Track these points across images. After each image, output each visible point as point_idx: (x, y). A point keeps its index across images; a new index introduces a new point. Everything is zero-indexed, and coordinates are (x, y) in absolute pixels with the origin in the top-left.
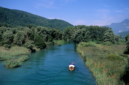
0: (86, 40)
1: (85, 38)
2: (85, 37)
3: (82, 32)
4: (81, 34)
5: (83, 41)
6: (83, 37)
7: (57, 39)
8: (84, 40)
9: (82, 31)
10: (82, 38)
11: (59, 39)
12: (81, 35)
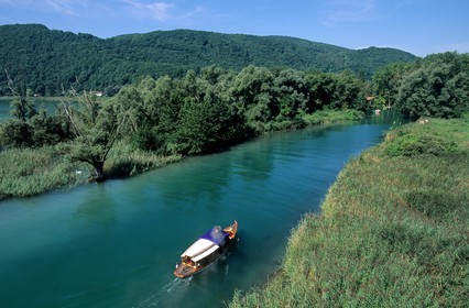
0: (447, 109)
1: (442, 103)
2: (441, 98)
3: (431, 79)
4: (425, 85)
5: (433, 114)
6: (431, 98)
7: (339, 106)
8: (434, 109)
9: (432, 75)
10: (428, 103)
11: (345, 105)
12: (425, 92)
